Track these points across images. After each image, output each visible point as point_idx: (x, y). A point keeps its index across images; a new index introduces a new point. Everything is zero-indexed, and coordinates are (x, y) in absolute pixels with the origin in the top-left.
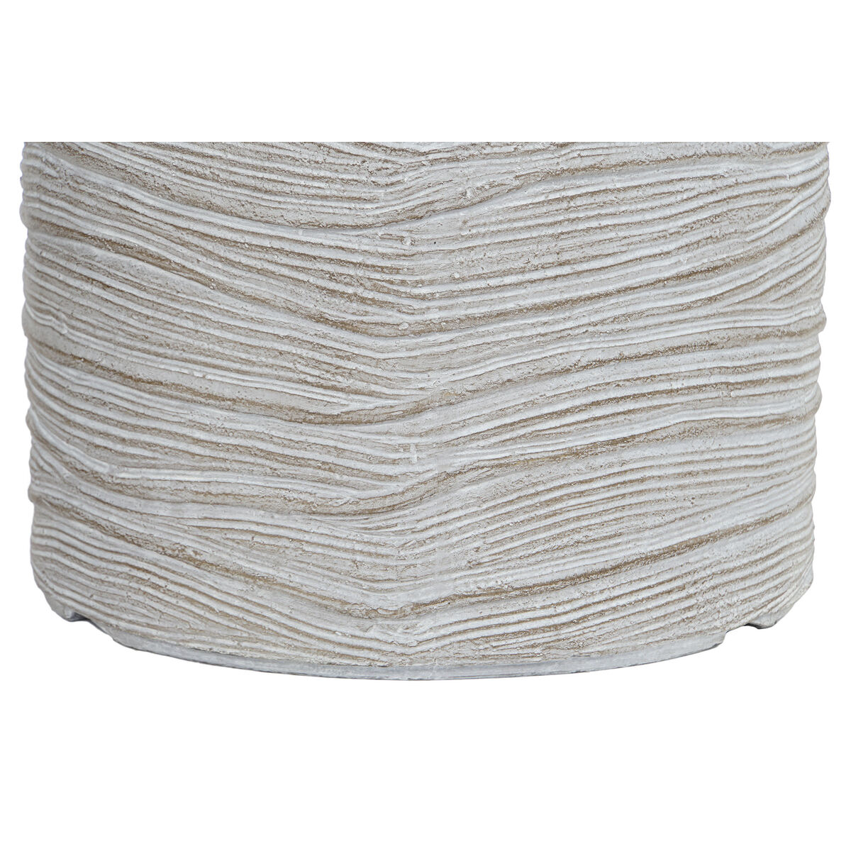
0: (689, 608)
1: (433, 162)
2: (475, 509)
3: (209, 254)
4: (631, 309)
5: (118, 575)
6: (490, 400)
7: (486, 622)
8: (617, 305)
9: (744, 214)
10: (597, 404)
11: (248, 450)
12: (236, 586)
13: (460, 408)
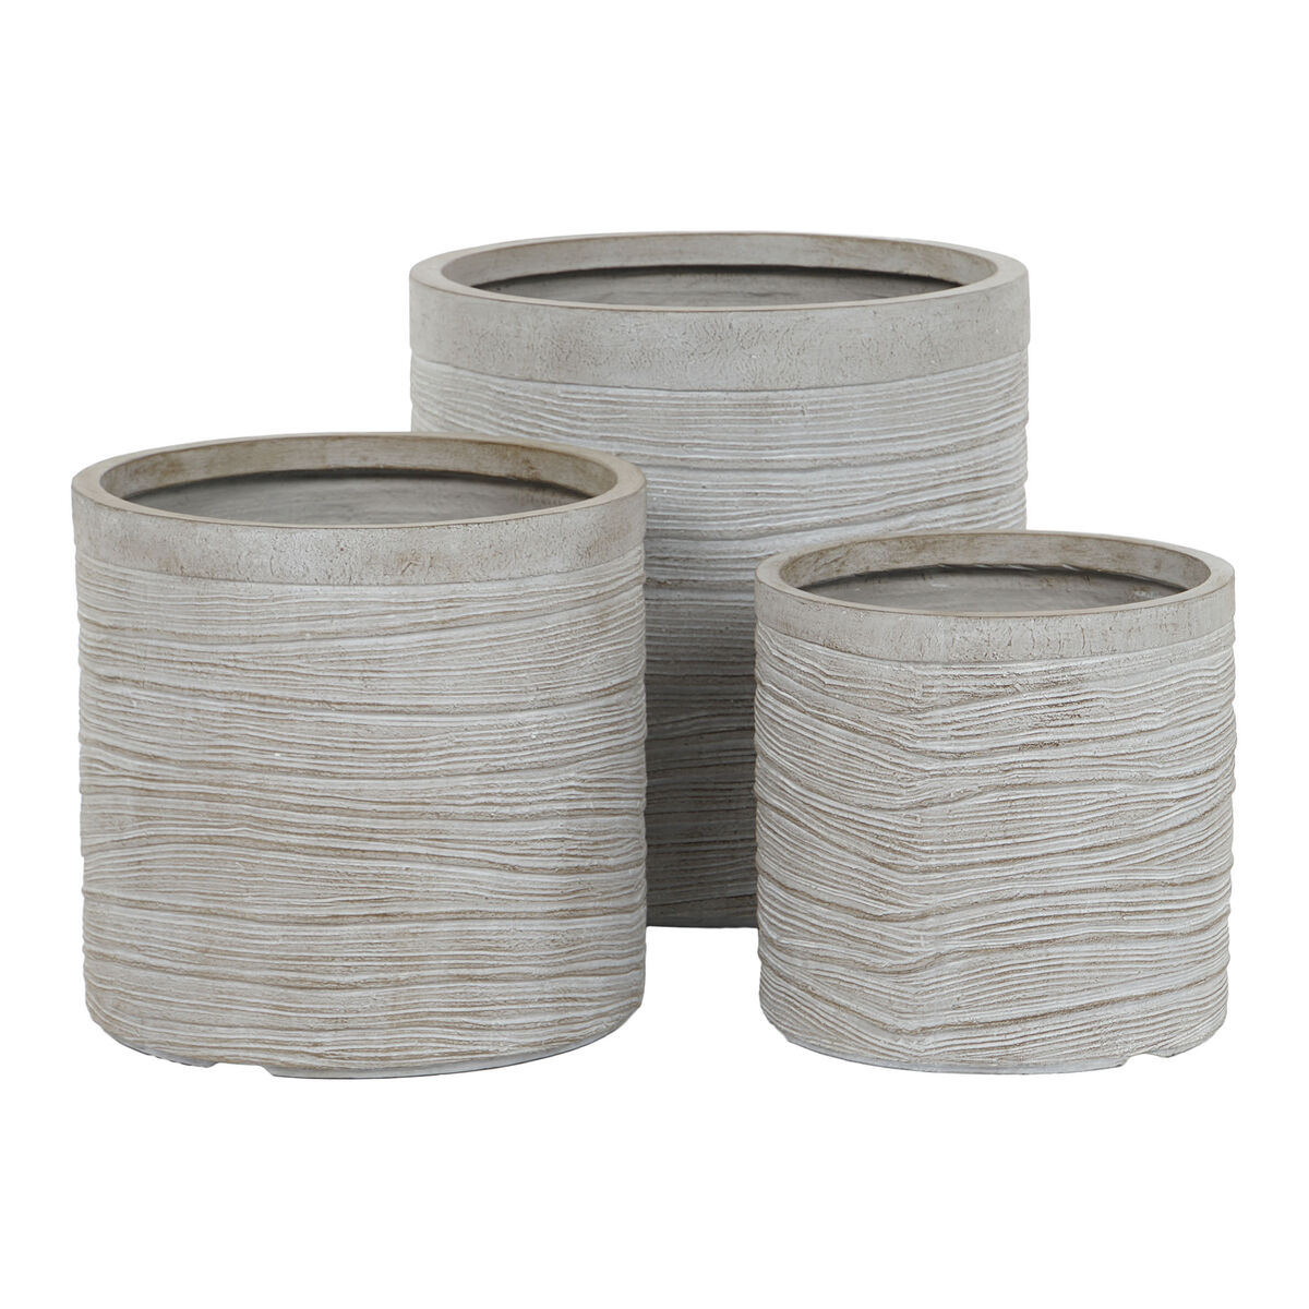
0: (1095, 1042)
1: (932, 776)
2: (956, 975)
3: (818, 819)
4: (1052, 866)
5: (781, 998)
6: (965, 913)
7: (965, 1041)
8: (1043, 863)
9: (1132, 814)
10: (1030, 919)
11: (837, 932)
12: (832, 1010)
13: (949, 916)
